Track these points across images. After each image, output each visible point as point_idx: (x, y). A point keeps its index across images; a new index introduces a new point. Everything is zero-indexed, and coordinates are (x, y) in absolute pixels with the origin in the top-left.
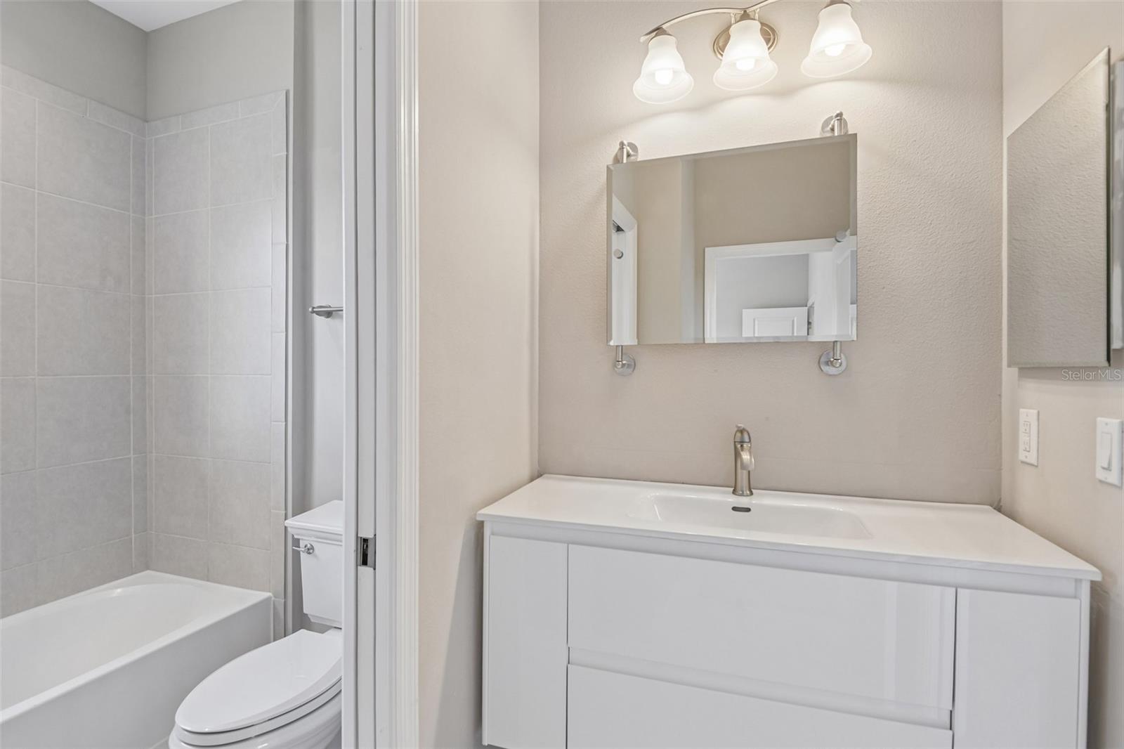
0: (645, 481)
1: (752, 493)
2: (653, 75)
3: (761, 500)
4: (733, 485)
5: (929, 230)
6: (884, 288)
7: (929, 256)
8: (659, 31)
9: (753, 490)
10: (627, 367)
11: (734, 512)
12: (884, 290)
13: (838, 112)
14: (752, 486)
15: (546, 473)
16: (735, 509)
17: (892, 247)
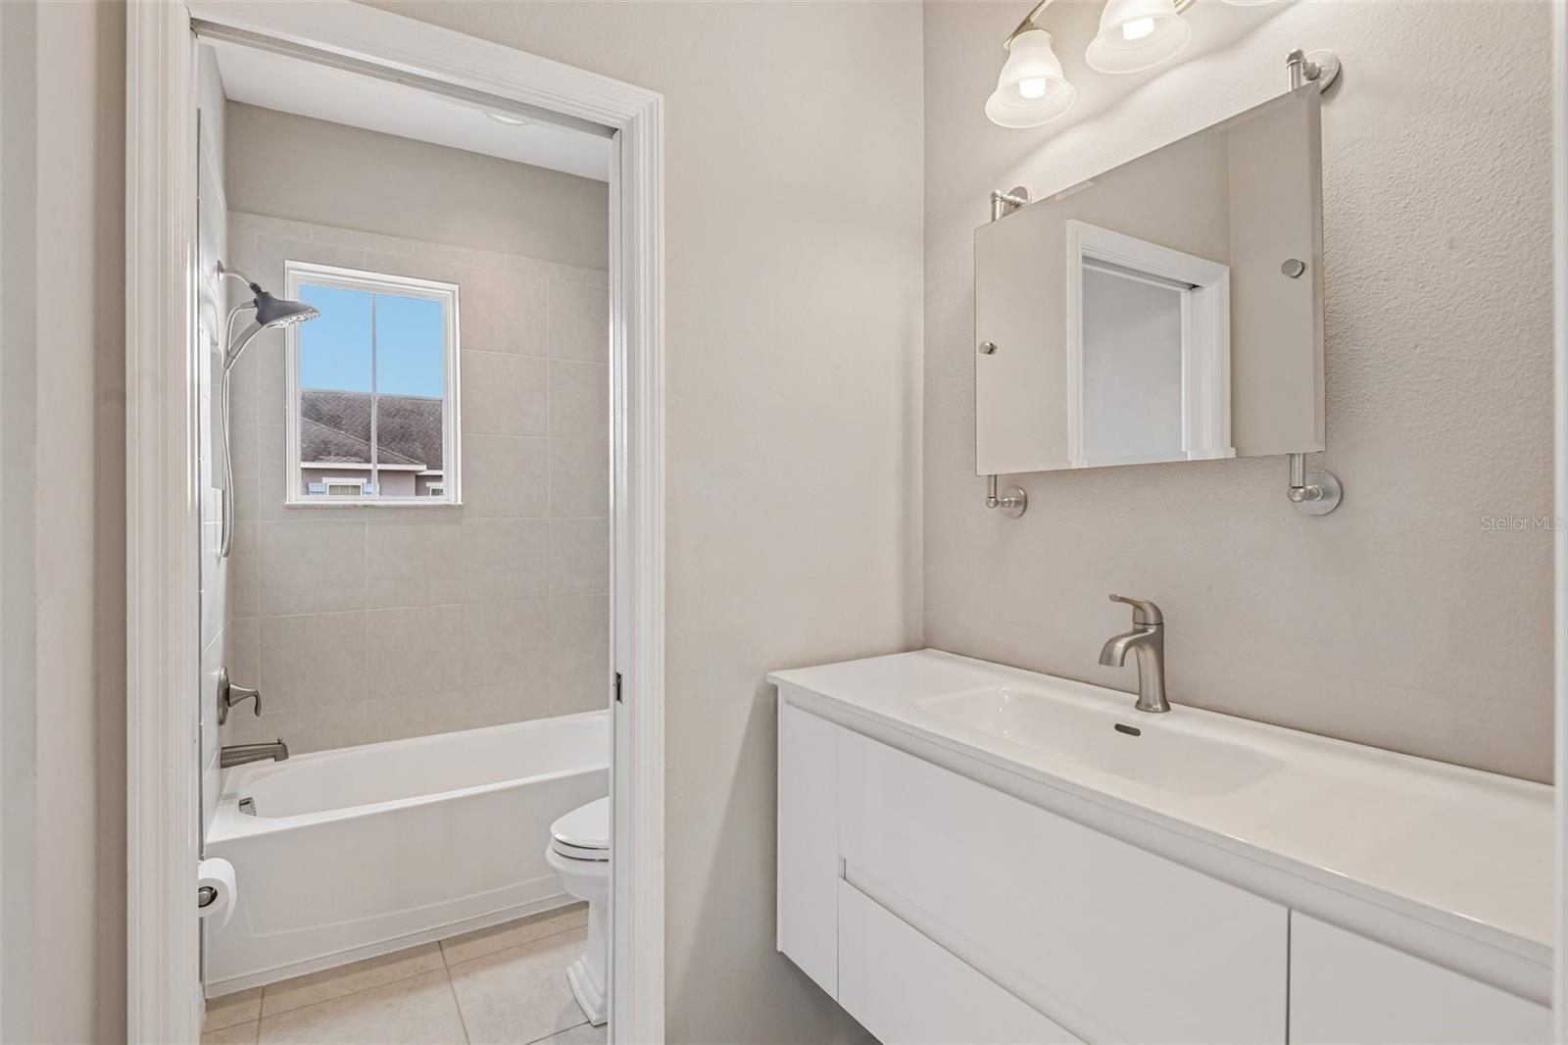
0: (1039, 672)
1: (1167, 708)
2: (1016, 87)
3: (1179, 723)
4: (1137, 689)
5: (1513, 216)
6: (1417, 346)
7: (1514, 269)
8: (1025, 25)
9: (1170, 704)
10: (1015, 506)
11: (1117, 732)
12: (1417, 350)
13: (1294, 51)
14: (1168, 698)
15: (929, 647)
16: (1119, 728)
17: (1431, 265)
